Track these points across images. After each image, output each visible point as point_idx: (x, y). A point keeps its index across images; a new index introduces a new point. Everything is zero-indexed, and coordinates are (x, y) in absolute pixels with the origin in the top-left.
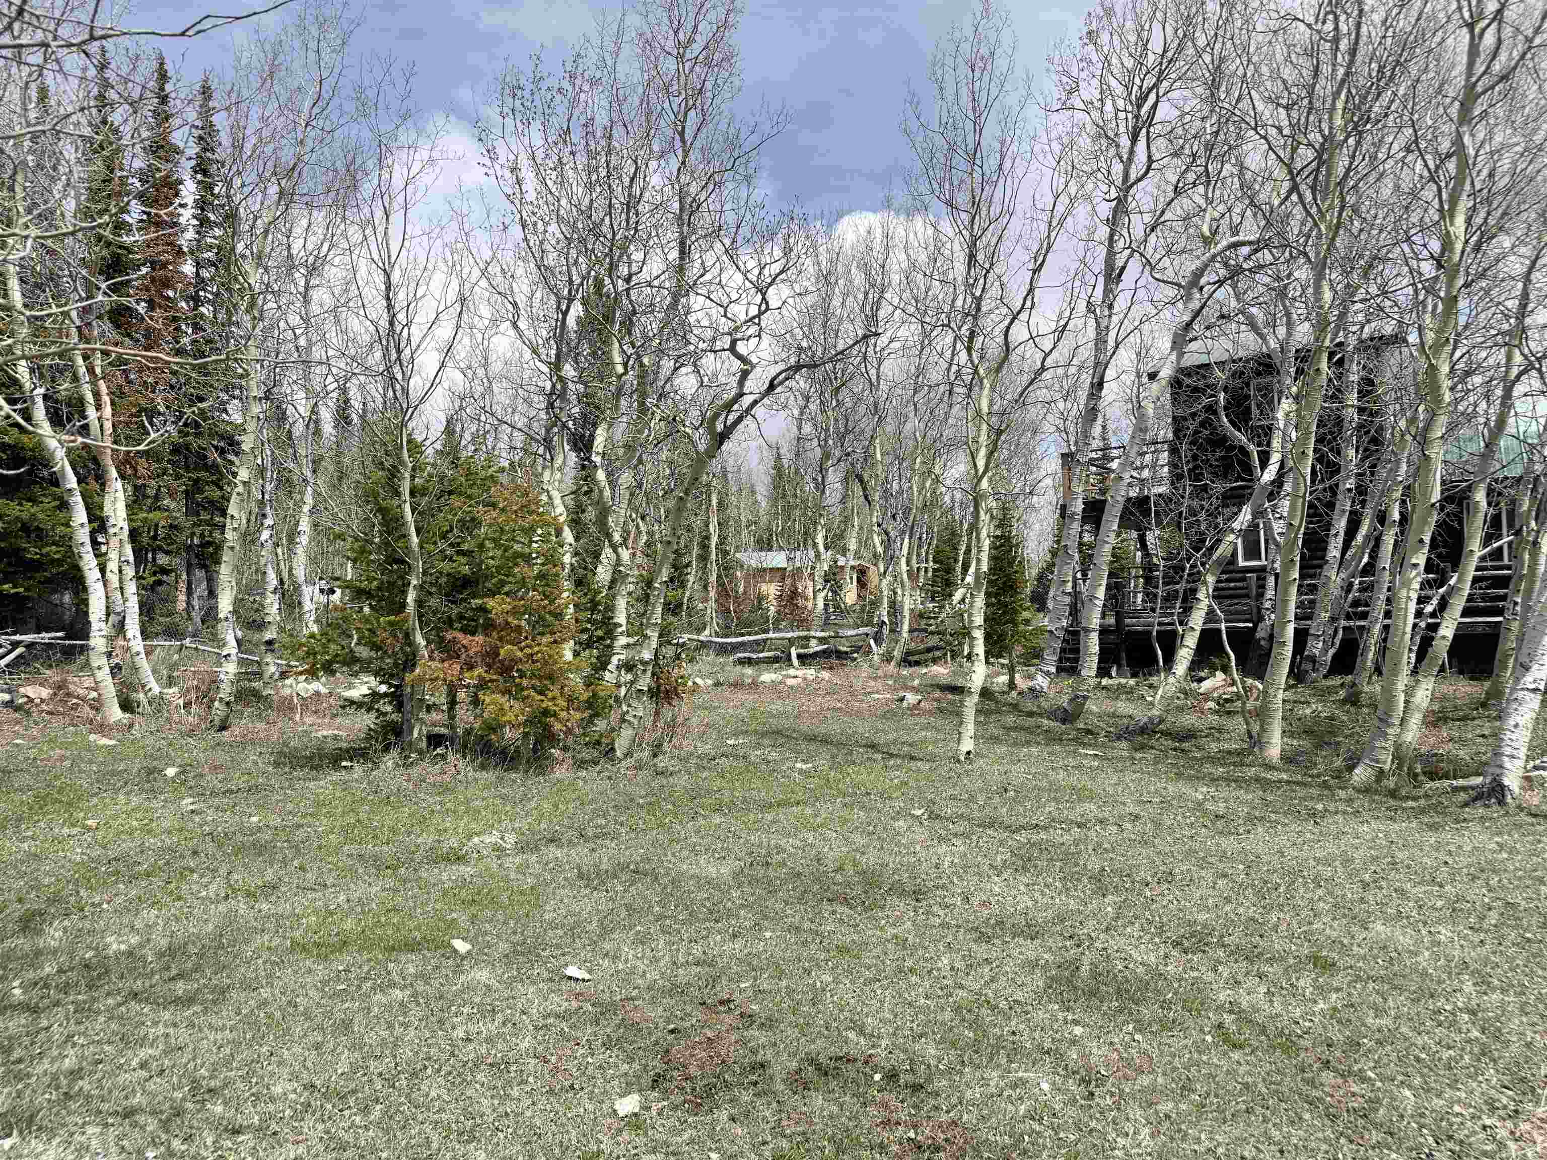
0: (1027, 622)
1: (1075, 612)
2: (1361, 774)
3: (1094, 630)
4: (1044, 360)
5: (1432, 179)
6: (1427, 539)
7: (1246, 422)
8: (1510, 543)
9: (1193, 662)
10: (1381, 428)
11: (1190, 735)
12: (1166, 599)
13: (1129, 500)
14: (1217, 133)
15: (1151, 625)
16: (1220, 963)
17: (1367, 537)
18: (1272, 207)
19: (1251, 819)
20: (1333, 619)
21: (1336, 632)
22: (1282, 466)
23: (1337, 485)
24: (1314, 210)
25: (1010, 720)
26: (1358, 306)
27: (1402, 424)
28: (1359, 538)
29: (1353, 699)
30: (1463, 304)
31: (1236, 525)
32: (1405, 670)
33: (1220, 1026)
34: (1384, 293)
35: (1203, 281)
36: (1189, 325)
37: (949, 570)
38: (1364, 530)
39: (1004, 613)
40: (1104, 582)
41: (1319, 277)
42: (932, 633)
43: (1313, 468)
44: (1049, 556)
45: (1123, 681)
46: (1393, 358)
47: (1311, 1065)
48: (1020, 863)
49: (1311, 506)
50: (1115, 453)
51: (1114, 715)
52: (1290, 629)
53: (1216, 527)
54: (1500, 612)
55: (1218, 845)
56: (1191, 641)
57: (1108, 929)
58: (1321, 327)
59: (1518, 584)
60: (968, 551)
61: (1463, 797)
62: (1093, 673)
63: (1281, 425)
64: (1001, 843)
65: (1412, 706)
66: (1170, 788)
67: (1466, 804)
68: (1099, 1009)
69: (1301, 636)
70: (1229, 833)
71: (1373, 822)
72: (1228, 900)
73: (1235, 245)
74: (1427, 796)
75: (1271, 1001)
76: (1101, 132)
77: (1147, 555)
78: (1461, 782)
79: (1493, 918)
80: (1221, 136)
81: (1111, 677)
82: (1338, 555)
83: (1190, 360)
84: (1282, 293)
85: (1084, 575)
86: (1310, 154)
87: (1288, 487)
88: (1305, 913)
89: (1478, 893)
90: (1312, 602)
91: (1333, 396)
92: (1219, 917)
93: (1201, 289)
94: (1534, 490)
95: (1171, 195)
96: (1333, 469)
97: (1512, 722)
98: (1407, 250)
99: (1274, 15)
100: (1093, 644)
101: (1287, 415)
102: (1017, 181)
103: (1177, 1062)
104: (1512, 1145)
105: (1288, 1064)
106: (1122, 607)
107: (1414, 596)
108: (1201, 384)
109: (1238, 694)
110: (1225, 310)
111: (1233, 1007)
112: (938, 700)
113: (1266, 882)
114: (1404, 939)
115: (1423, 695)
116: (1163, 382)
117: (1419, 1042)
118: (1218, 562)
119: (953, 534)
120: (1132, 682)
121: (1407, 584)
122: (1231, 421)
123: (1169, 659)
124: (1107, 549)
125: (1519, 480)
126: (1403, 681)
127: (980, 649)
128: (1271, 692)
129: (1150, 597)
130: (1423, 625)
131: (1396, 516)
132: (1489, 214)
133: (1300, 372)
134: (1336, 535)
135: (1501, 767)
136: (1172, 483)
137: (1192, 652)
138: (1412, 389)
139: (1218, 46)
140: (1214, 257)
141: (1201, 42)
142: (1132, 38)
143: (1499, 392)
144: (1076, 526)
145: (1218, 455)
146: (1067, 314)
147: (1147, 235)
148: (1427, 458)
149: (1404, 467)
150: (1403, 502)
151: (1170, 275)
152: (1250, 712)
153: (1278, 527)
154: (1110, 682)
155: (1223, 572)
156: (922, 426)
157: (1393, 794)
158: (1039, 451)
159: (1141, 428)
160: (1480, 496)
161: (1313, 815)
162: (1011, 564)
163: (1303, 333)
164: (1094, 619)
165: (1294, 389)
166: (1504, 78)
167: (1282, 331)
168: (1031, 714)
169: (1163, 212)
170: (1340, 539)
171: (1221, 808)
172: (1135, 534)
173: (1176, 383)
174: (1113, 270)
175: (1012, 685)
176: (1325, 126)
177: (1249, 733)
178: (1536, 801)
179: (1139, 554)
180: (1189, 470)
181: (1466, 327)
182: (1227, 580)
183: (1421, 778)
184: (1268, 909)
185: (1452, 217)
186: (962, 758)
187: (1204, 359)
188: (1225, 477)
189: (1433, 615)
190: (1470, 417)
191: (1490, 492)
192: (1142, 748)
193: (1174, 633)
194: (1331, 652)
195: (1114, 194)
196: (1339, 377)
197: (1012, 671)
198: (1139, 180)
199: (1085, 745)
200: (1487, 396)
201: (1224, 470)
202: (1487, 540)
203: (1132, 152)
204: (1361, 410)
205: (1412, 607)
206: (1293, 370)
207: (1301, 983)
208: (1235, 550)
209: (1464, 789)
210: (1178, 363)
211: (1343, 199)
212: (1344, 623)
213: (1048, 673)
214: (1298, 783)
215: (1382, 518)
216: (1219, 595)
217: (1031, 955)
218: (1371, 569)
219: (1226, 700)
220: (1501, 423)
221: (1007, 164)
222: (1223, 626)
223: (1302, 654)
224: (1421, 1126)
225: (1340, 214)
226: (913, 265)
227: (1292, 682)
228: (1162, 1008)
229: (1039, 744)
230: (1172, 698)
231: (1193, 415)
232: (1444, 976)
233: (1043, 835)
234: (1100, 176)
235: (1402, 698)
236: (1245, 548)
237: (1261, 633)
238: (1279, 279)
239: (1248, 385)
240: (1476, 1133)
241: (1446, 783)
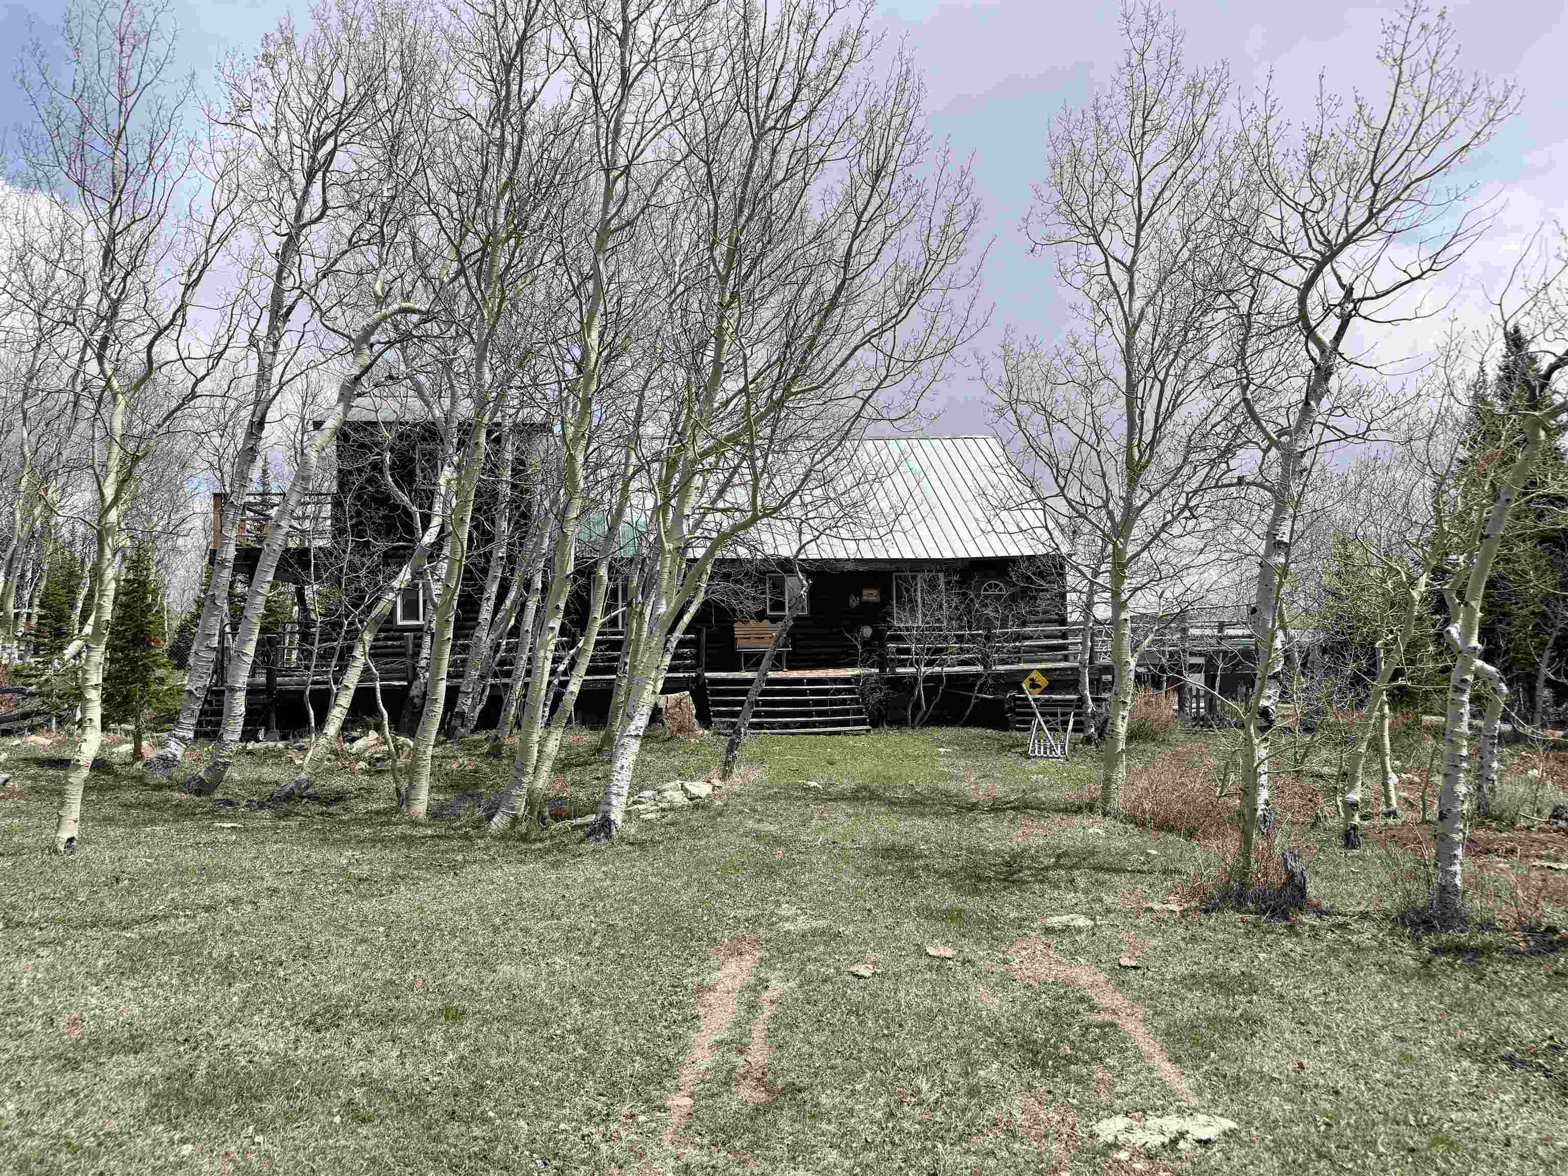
0: (161, 681)
1: (220, 669)
2: (499, 822)
3: (240, 689)
4: (195, 385)
5: (575, 294)
6: (562, 606)
7: (410, 485)
8: (623, 613)
9: (345, 722)
10: (529, 506)
11: (339, 797)
12: (321, 657)
13: (287, 550)
14: (393, 198)
15: (304, 684)
16: (354, 1034)
17: (514, 602)
18: (442, 282)
19: (394, 879)
20: (482, 677)
21: (484, 690)
22: (442, 530)
23: (491, 553)
24: (478, 296)
25: (129, 796)
26: (514, 391)
27: (547, 503)
28: (508, 603)
29: (496, 752)
30: (595, 407)
31: (396, 584)
32: (540, 722)
33: (350, 1102)
34: (535, 385)
35: (373, 339)
36: (357, 379)
37: (62, 617)
38: (512, 595)
39: (133, 670)
40: (255, 637)
41: (481, 358)
42: (32, 695)
43: (470, 533)
44: (193, 608)
45: (271, 744)
46: (541, 444)
47: (437, 1121)
48: (128, 964)
49: (467, 570)
50: (276, 500)
51: (258, 782)
52: (442, 686)
53: (376, 584)
54: (613, 671)
55: (360, 910)
56: (345, 700)
57: (232, 1022)
58: (481, 403)
59: (628, 647)
60: (90, 596)
61: (580, 834)
62: (236, 737)
63: (443, 490)
64: (106, 945)
65: (544, 756)
66: (313, 855)
67: (582, 841)
68: (213, 1117)
69: (452, 694)
70: (373, 895)
71: (505, 867)
72: (366, 966)
73: (405, 311)
74: (552, 837)
75: (403, 1063)
76: (273, 161)
77: (304, 609)
78: (579, 821)
79: (597, 941)
80: (396, 204)
81: (258, 741)
82: (489, 617)
83: (356, 415)
84: (448, 366)
85: (234, 629)
86: (478, 244)
87: (446, 551)
88: (441, 966)
89: (588, 921)
90: (464, 661)
91: (491, 470)
92: (355, 986)
93: (372, 346)
94: (642, 569)
95: (345, 247)
96: (488, 538)
97: (619, 765)
98: (554, 350)
99: (450, 105)
100: (239, 705)
101: (448, 482)
102: (170, 183)
103: (301, 1156)
104: (603, 1147)
105: (415, 1126)
106: (274, 663)
107: (550, 656)
108: (367, 440)
109: (389, 753)
110: (394, 372)
111: (365, 1080)
112: (34, 778)
113: (405, 941)
114: (525, 974)
115: (552, 747)
116: (327, 432)
117: (534, 1071)
118: (376, 621)
119: (71, 574)
120: (280, 745)
121: (544, 645)
122: (396, 482)
123: (322, 720)
124: (260, 600)
125: (631, 561)
126: (537, 733)
127: (95, 712)
128: (421, 748)
129: (306, 654)
130: (556, 682)
131: (540, 586)
132: (616, 334)
133: (461, 443)
134: (488, 599)
135: (609, 804)
136: (334, 537)
137: (345, 712)
138: (555, 474)
139: (398, 116)
140: (384, 318)
141: (383, 106)
142: (313, 78)
143: (619, 486)
144: (226, 574)
145: (381, 513)
146: (224, 341)
147: (318, 280)
148: (565, 535)
149: (547, 541)
150: (545, 572)
151: (340, 324)
152: (400, 770)
153: (436, 588)
154: (257, 746)
155: (380, 631)
156: (33, 439)
157: (524, 838)
158: (188, 488)
159: (303, 476)
160: (603, 571)
161: (454, 868)
162: (144, 613)
163: (466, 408)
164: (241, 678)
165: (456, 459)
166: (630, 223)
167: (446, 402)
168: (159, 787)
169: (336, 261)
170: (492, 603)
171: (365, 870)
172: (292, 588)
173: (341, 436)
174: (280, 307)
175: (137, 754)
176: (490, 220)
177: (398, 790)
178: (633, 831)
179: (296, 608)
180: (352, 526)
181: (597, 427)
182: (386, 639)
183: (549, 820)
184: (405, 969)
185: (589, 330)
186: (61, 848)
187: (372, 417)
188: (388, 535)
189: (565, 673)
190: (597, 503)
191: (610, 568)
192: (287, 815)
193: (328, 692)
194: (479, 708)
195: (284, 229)
196: (497, 453)
197: (138, 738)
198: (315, 221)
199: (222, 818)
200: (611, 488)
201: (387, 529)
202: (609, 608)
203: (306, 192)
204: (514, 486)
205: (548, 666)
206: (455, 440)
207: (433, 1037)
208: (394, 609)
209: (581, 826)
210: (345, 415)
211: (503, 291)
212: (491, 681)
213: (183, 739)
214: (440, 837)
215: (527, 585)
216: (375, 654)
217: (133, 1073)
218: (515, 632)
219: (378, 760)
220: (620, 512)
221: (158, 162)
222: (378, 684)
223: (452, 710)
224: (532, 1152)
225: (500, 306)
226: (29, 246)
227: (442, 738)
228: (288, 1098)
229: (166, 821)
230: (321, 760)
231: (360, 470)
232: (557, 1004)
233: (161, 927)
234: (270, 205)
235: (536, 749)
236: (404, 607)
237: (414, 692)
238: (444, 352)
239: (414, 449)
240: (576, 1144)
241: (567, 823)
